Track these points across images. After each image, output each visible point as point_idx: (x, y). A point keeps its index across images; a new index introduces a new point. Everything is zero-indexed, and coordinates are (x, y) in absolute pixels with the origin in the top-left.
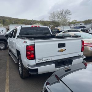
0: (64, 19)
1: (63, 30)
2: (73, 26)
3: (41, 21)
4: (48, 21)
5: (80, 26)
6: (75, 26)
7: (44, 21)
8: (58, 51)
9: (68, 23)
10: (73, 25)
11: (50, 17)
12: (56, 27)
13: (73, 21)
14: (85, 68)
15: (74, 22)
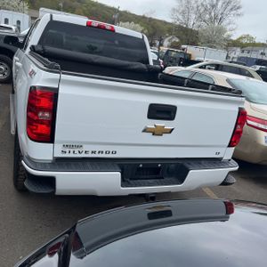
0: (216, 24)
1: (202, 59)
2: (237, 53)
3: (144, 17)
4: (165, 23)
5: (260, 57)
6: (245, 55)
7: (155, 20)
8: (145, 131)
9: (225, 40)
10: (239, 49)
11: (174, 9)
12: (183, 46)
13: (241, 38)
14: (224, 219)
15: (245, 41)
